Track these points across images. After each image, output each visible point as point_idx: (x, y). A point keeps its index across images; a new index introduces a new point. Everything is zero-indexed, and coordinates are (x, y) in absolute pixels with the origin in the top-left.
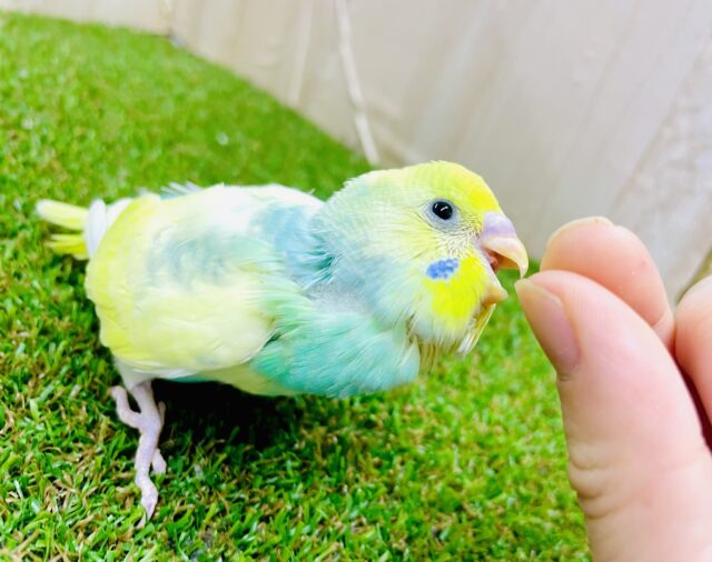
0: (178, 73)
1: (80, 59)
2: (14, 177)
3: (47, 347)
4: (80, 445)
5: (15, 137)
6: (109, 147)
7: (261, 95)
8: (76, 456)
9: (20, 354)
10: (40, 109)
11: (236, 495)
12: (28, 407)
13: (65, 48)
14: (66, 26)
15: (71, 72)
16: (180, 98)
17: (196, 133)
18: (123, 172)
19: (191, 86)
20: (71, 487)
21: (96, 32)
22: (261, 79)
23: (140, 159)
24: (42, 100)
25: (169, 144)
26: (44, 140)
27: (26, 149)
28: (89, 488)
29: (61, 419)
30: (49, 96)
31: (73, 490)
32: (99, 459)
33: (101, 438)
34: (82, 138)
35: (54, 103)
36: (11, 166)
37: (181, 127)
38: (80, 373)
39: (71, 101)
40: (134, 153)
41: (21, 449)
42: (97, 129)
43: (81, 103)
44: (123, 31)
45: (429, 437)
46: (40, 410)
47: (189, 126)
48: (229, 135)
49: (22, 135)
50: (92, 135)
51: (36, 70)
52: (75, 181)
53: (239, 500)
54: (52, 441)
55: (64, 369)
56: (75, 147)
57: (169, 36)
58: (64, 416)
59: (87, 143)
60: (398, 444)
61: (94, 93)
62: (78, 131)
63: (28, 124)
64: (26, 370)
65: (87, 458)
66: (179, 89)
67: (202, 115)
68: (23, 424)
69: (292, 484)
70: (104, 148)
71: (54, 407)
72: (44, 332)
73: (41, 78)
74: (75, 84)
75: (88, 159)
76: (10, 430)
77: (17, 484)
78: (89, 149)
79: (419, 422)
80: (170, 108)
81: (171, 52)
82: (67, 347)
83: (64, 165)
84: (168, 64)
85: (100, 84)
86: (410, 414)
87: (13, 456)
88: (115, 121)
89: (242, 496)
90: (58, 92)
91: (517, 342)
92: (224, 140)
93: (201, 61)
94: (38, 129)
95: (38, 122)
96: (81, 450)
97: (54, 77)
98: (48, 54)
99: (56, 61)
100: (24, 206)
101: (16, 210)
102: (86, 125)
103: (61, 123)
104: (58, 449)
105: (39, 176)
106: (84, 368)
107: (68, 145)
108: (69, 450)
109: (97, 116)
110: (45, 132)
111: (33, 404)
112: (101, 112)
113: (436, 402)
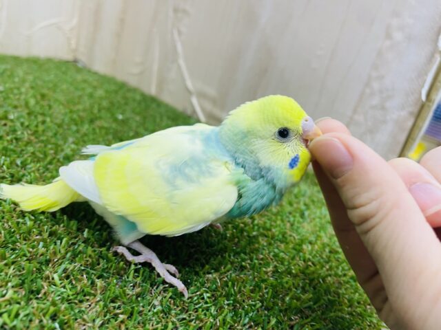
0: (85, 81)
1: (31, 78)
2: (11, 147)
3: (55, 243)
4: (88, 297)
5: (5, 125)
6: (60, 126)
7: (134, 90)
8: (85, 304)
9: (41, 249)
10: (16, 107)
11: (181, 317)
12: (53, 279)
13: (20, 72)
14: (17, 60)
15: (27, 85)
16: (91, 96)
17: (103, 113)
18: (71, 140)
19: (95, 88)
20: (88, 323)
21: (34, 62)
22: (133, 82)
23: (78, 131)
24: (15, 103)
25: (92, 121)
26: (22, 124)
27: (14, 131)
28: (98, 322)
29: (72, 284)
30: (19, 99)
31: (90, 325)
32: (102, 303)
33: (99, 292)
34: (44, 122)
35: (23, 103)
36: (8, 141)
37: (96, 111)
38: (77, 256)
39: (32, 102)
40: (74, 128)
41: (54, 304)
42: (50, 116)
43: (37, 103)
44: (49, 60)
45: (275, 271)
46: (60, 280)
47: (99, 111)
48: (122, 114)
49: (9, 124)
50: (48, 120)
51: (7, 85)
52: (45, 146)
53: (184, 319)
54: (71, 297)
55: (69, 255)
56: (41, 128)
57: (75, 61)
58: (74, 282)
59: (46, 125)
60: (260, 277)
61: (43, 96)
62: (40, 118)
63: (11, 117)
64: (48, 257)
65: (93, 305)
66: (89, 90)
67: (105, 103)
68: (53, 290)
69: (209, 307)
70: (56, 127)
71: (68, 277)
72: (51, 234)
73: (11, 89)
74: (31, 92)
75: (50, 134)
76: (45, 293)
77: (57, 325)
78: (49, 128)
79: (268, 265)
80: (87, 102)
81: (79, 70)
82: (67, 242)
83: (36, 138)
84: (79, 77)
85: (45, 91)
86: (262, 259)
87: (52, 309)
88: (59, 111)
89: (185, 317)
90: (23, 97)
91: (306, 213)
92: (120, 117)
93: (96, 73)
94: (18, 118)
95: (16, 115)
96: (88, 300)
97: (18, 89)
98: (11, 76)
99: (17, 80)
100: (22, 163)
101: (17, 165)
102: (43, 114)
103: (29, 114)
104: (76, 301)
105: (26, 145)
106: (80, 252)
107: (37, 126)
108: (81, 302)
109: (47, 108)
110: (22, 120)
111: (56, 276)
112: (50, 107)
113: (274, 252)
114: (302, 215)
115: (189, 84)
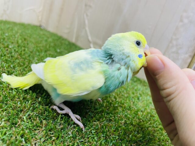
0: (44, 34)
1: (20, 31)
2: (9, 59)
3: (26, 103)
4: (38, 128)
5: (7, 50)
6: (31, 52)
7: (66, 40)
8: (37, 131)
9: (19, 105)
10: (13, 43)
11: (81, 140)
12: (23, 118)
13: (16, 29)
14: (15, 24)
15: (19, 34)
16: (46, 41)
17: (51, 48)
18: (36, 58)
19: (48, 38)
20: (38, 140)
21: (22, 25)
22: (65, 36)
23: (39, 55)
24: (13, 41)
25: (46, 51)
26: (15, 50)
27: (11, 53)
28: (43, 140)
29: (32, 122)
30: (14, 40)
31: (39, 141)
32: (45, 131)
33: (44, 126)
34: (24, 50)
35: (16, 42)
36: (8, 57)
38: (35, 109)
39: (20, 41)
40: (38, 54)
41: (23, 130)
42: (28, 48)
43: (22, 42)
44: (29, 25)
45: (125, 123)
46: (26, 119)
47: (49, 47)
48: (59, 49)
49: (9, 50)
50: (26, 49)
51: (10, 34)
52: (24, 60)
54: (31, 127)
55: (31, 108)
56: (23, 53)
57: (40, 26)
58: (33, 121)
59: (26, 51)
60: (119, 125)
61: (25, 39)
62: (23, 48)
63: (10, 47)
64: (22, 109)
65: (41, 132)
66: (45, 38)
67: (52, 44)
68: (23, 123)
69: (94, 137)
70: (30, 53)
71: (30, 118)
72: (24, 99)
73: (11, 36)
74: (20, 37)
75: (27, 55)
76: (19, 125)
77: (23, 140)
78: (26, 53)
79: (122, 120)
80: (44, 43)
81: (41, 30)
82: (31, 102)
83: (21, 57)
84: (42, 33)
85: (26, 37)
86: (119, 117)
87: (22, 132)
88: (32, 46)
89: (83, 140)
90: (16, 39)
91: (140, 98)
92: (58, 51)
93: (49, 32)
94: (13, 48)
95: (12, 46)
96: (38, 129)
97: (15, 35)
98: (12, 30)
99: (14, 32)
100: (13, 66)
101: (11, 68)
102: (24, 47)
103: (18, 46)
104: (33, 129)
105: (16, 59)
106: (36, 107)
107: (21, 52)
108: (35, 130)
109: (27, 44)
110: (15, 49)
111: (25, 118)
112: (28, 44)
113: (125, 114)
114: (138, 99)
115: (90, 38)
